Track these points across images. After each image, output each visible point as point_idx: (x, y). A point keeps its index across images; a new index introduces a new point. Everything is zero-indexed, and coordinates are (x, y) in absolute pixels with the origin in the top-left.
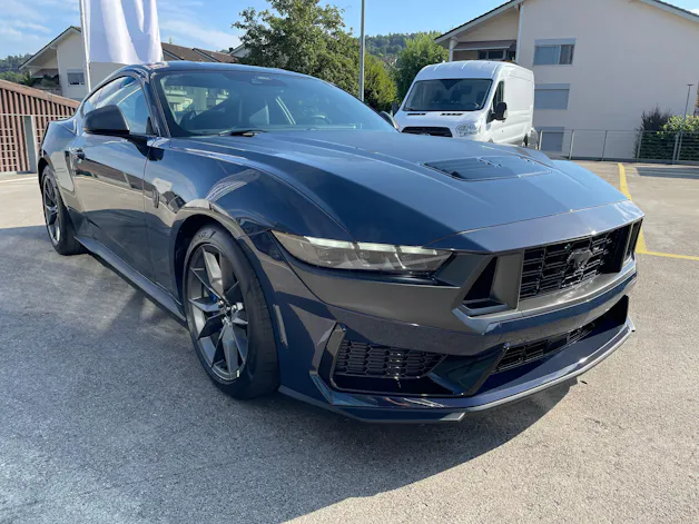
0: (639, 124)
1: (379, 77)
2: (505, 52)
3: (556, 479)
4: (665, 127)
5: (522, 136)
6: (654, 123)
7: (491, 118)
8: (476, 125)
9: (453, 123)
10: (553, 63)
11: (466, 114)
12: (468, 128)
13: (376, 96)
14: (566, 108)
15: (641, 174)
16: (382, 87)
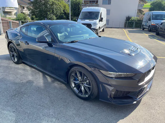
0: (125, 18)
1: (66, 6)
2: (96, 1)
3: (151, 111)
4: (131, 19)
5: (104, 24)
6: (128, 18)
7: (100, 21)
8: (97, 23)
9: (92, 23)
10: (106, 4)
11: (94, 20)
12: (95, 24)
13: (66, 11)
14: (109, 15)
15: (129, 32)
16: (67, 9)
